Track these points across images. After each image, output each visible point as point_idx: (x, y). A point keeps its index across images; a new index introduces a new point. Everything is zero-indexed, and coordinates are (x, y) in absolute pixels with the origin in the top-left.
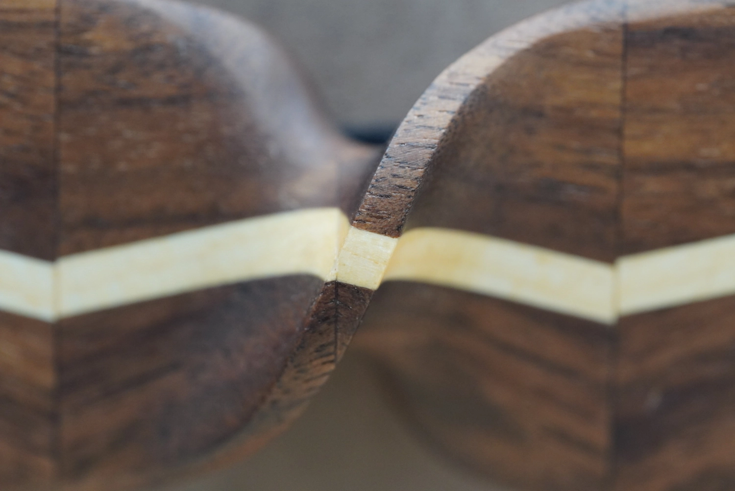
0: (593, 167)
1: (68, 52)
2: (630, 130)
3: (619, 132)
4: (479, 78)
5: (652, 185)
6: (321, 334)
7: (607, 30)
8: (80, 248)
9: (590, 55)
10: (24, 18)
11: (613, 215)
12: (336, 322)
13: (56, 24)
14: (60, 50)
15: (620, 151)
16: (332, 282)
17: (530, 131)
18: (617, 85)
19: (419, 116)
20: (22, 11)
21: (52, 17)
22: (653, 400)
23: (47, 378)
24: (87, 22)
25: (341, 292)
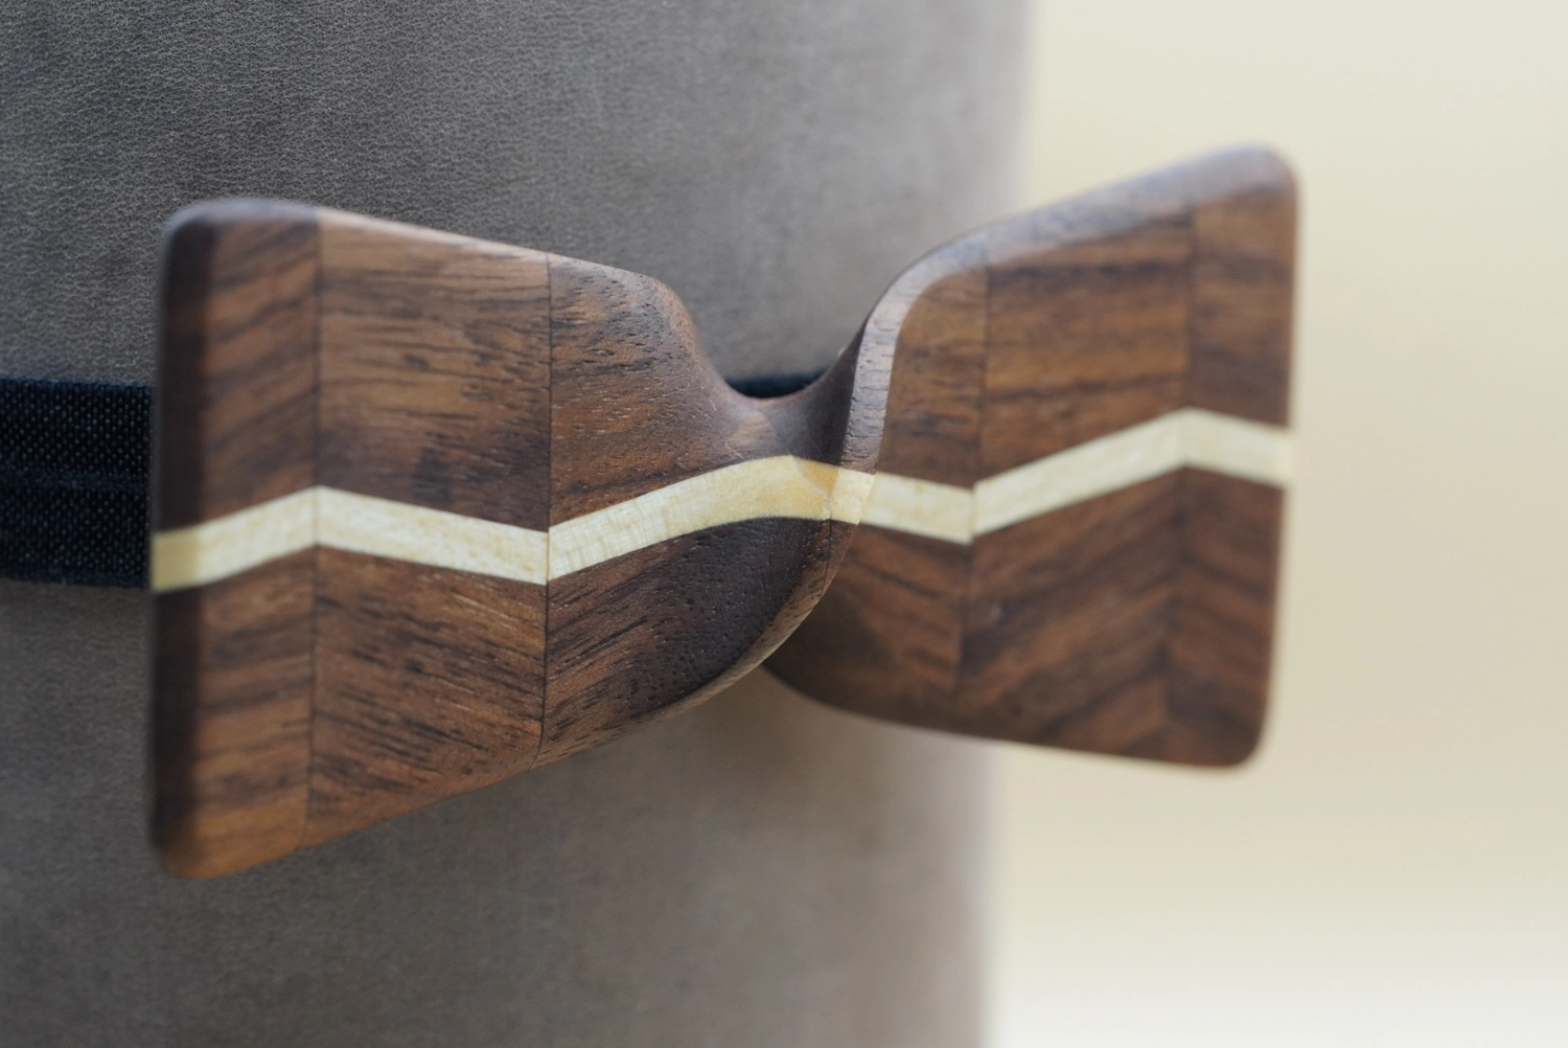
0: (962, 399)
1: (560, 325)
2: (992, 363)
3: (982, 366)
4: (898, 324)
5: (1005, 412)
6: (816, 570)
7: (973, 273)
8: (568, 515)
9: (962, 297)
10: (524, 295)
11: (974, 443)
12: (828, 558)
13: (549, 299)
14: (553, 324)
15: (981, 384)
16: (827, 521)
17: (918, 370)
18: (981, 322)
19: (868, 361)
20: (522, 289)
21: (544, 293)
22: (995, 613)
23: (538, 644)
24: (573, 295)
25: (834, 530)
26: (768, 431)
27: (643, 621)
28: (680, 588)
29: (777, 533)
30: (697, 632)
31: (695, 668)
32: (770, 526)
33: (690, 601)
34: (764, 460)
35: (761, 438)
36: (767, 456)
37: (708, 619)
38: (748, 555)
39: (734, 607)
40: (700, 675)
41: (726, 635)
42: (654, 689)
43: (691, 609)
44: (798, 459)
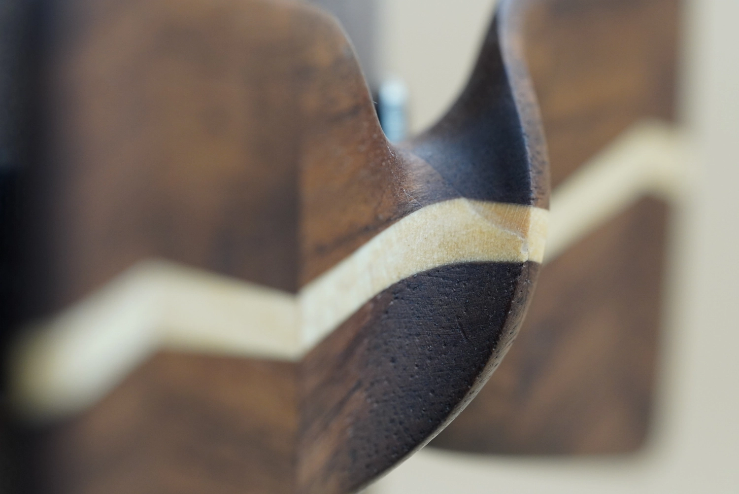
16: (526, 263)
26: (432, 175)
27: (359, 385)
28: (384, 347)
29: (468, 280)
30: (404, 391)
31: (406, 429)
32: (457, 273)
33: (393, 360)
34: (438, 205)
35: (428, 182)
36: (439, 201)
37: (412, 376)
38: (440, 305)
39: (436, 361)
40: (412, 436)
41: (433, 391)
42: (369, 456)
43: (395, 367)
44: (473, 201)
